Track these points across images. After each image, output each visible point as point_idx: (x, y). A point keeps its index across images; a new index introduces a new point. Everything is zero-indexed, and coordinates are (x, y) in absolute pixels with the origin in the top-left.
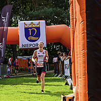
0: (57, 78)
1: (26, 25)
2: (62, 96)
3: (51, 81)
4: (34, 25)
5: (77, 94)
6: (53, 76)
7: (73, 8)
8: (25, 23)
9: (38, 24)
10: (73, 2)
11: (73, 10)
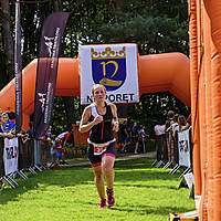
0: (162, 170)
1: (96, 54)
2: (172, 217)
3: (150, 178)
4: (113, 53)
5: (205, 212)
6: (154, 166)
7: (195, 23)
8: (92, 50)
9: (120, 53)
10: (195, 10)
11: (196, 27)
